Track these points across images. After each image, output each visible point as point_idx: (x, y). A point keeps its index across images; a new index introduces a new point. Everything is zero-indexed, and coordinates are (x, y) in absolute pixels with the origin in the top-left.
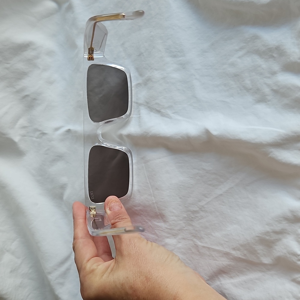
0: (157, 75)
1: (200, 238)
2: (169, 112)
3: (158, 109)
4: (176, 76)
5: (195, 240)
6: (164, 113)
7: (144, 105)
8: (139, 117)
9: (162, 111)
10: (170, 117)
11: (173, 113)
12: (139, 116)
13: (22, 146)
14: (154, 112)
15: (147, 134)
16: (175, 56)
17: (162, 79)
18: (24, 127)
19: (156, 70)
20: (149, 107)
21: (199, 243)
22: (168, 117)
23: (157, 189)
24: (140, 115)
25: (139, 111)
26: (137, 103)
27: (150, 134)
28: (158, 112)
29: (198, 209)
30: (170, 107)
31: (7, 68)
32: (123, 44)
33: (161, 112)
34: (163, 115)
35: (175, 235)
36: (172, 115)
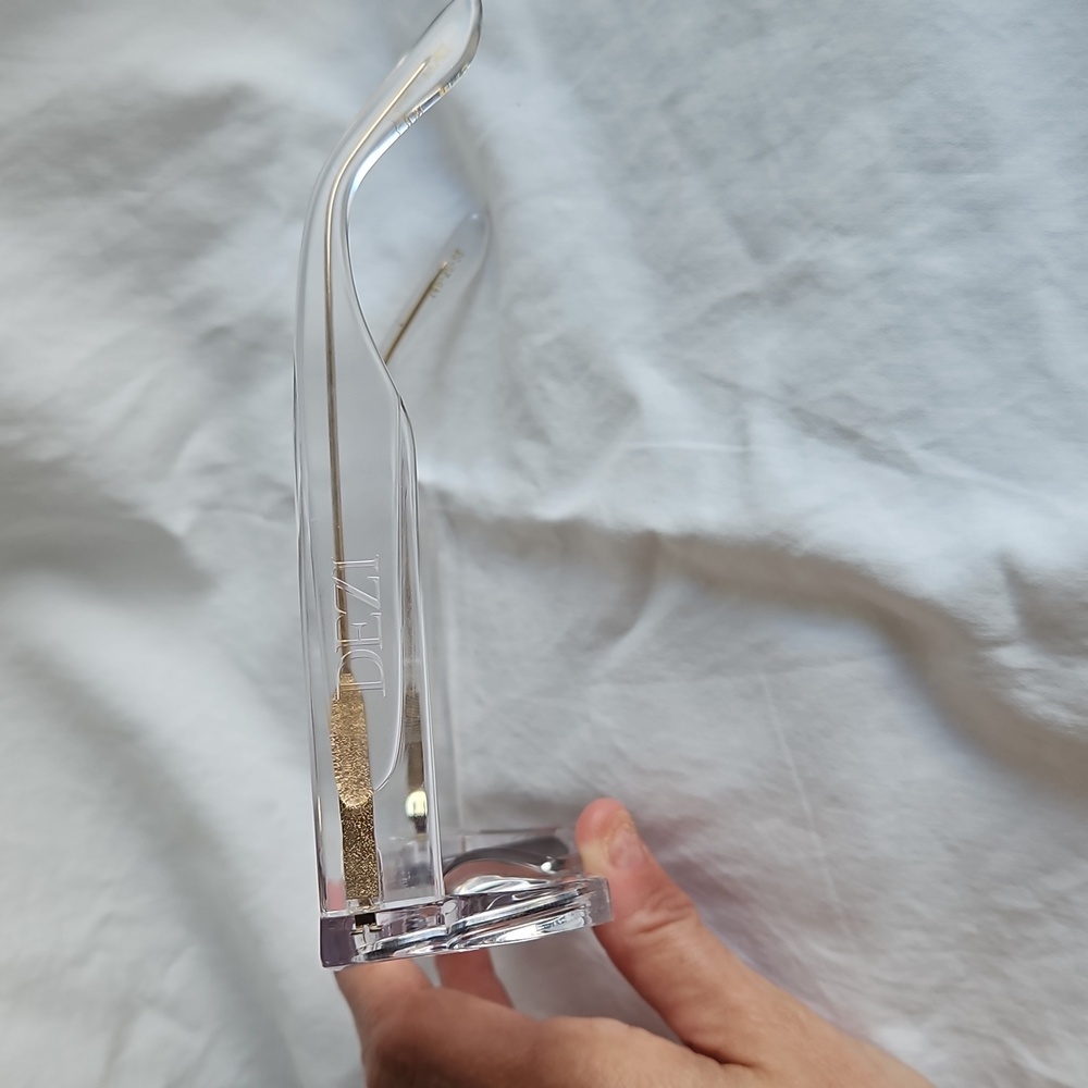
0: (845, 256)
1: (1039, 1041)
2: (907, 441)
3: (844, 423)
4: (944, 263)
5: (1013, 1042)
6: (878, 444)
7: (772, 399)
8: (745, 457)
9: (871, 432)
10: (909, 468)
11: (927, 446)
12: (739, 449)
13: (204, 551)
16: (942, 167)
17: (870, 277)
18: (212, 469)
19: (843, 231)
20: (796, 410)
21: (1032, 1062)
22: (900, 467)
24: (746, 443)
25: (744, 425)
28: (848, 436)
29: (1036, 905)
30: (911, 417)
31: (135, 211)
32: (672, 102)
33: (860, 437)
34: (873, 454)
35: (914, 1013)
36: (919, 455)
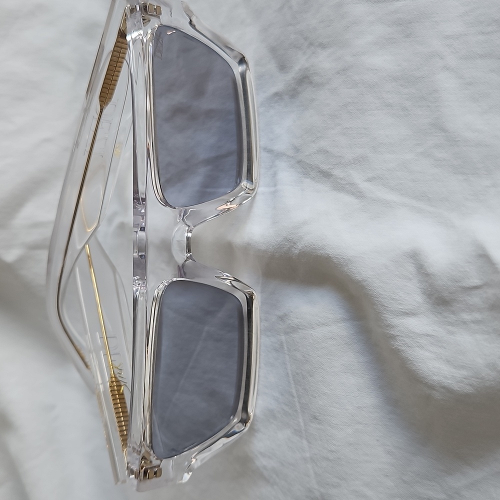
0: (324, 62)
2: (357, 177)
3: (324, 167)
6: (341, 179)
7: (288, 157)
8: (274, 193)
9: (337, 172)
11: (369, 180)
12: (272, 189)
14: (313, 178)
15: (292, 246)
17: (338, 73)
20: (299, 162)
22: (353, 194)
23: (315, 418)
24: (275, 185)
25: (274, 175)
26: (269, 151)
27: (300, 246)
28: (326, 175)
30: (360, 161)
33: (332, 175)
34: (341, 186)
36: (364, 186)
